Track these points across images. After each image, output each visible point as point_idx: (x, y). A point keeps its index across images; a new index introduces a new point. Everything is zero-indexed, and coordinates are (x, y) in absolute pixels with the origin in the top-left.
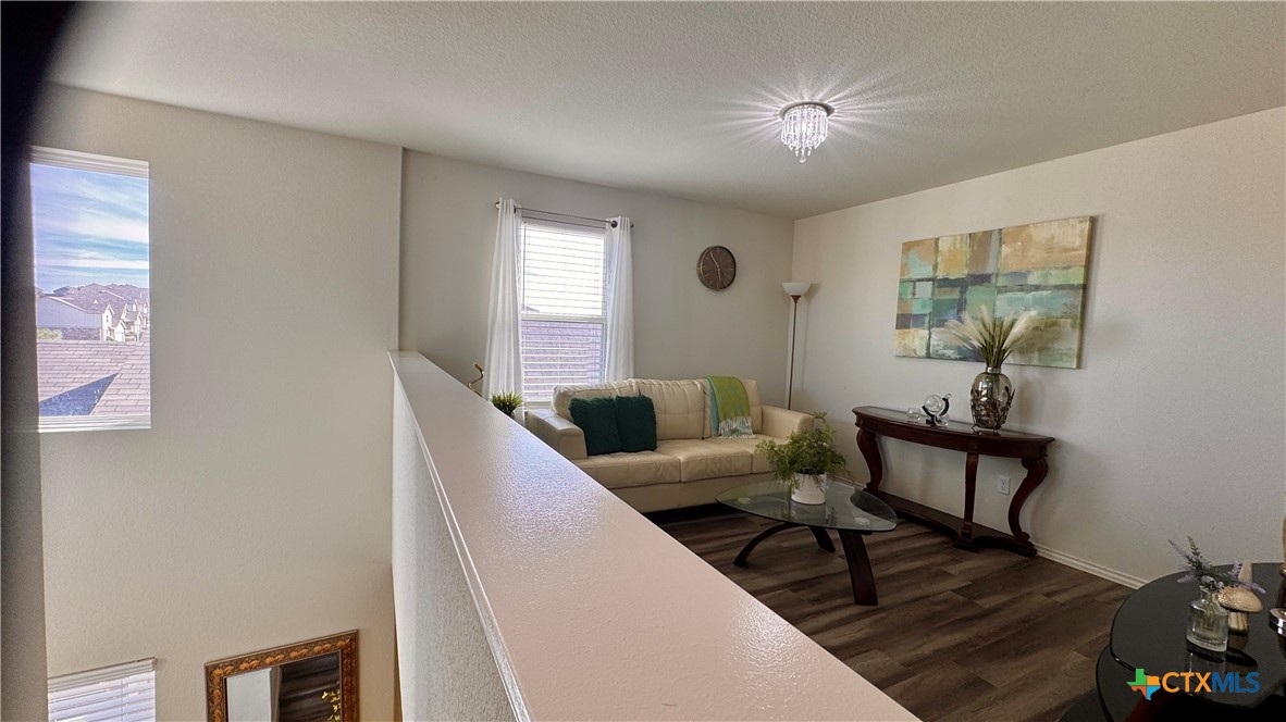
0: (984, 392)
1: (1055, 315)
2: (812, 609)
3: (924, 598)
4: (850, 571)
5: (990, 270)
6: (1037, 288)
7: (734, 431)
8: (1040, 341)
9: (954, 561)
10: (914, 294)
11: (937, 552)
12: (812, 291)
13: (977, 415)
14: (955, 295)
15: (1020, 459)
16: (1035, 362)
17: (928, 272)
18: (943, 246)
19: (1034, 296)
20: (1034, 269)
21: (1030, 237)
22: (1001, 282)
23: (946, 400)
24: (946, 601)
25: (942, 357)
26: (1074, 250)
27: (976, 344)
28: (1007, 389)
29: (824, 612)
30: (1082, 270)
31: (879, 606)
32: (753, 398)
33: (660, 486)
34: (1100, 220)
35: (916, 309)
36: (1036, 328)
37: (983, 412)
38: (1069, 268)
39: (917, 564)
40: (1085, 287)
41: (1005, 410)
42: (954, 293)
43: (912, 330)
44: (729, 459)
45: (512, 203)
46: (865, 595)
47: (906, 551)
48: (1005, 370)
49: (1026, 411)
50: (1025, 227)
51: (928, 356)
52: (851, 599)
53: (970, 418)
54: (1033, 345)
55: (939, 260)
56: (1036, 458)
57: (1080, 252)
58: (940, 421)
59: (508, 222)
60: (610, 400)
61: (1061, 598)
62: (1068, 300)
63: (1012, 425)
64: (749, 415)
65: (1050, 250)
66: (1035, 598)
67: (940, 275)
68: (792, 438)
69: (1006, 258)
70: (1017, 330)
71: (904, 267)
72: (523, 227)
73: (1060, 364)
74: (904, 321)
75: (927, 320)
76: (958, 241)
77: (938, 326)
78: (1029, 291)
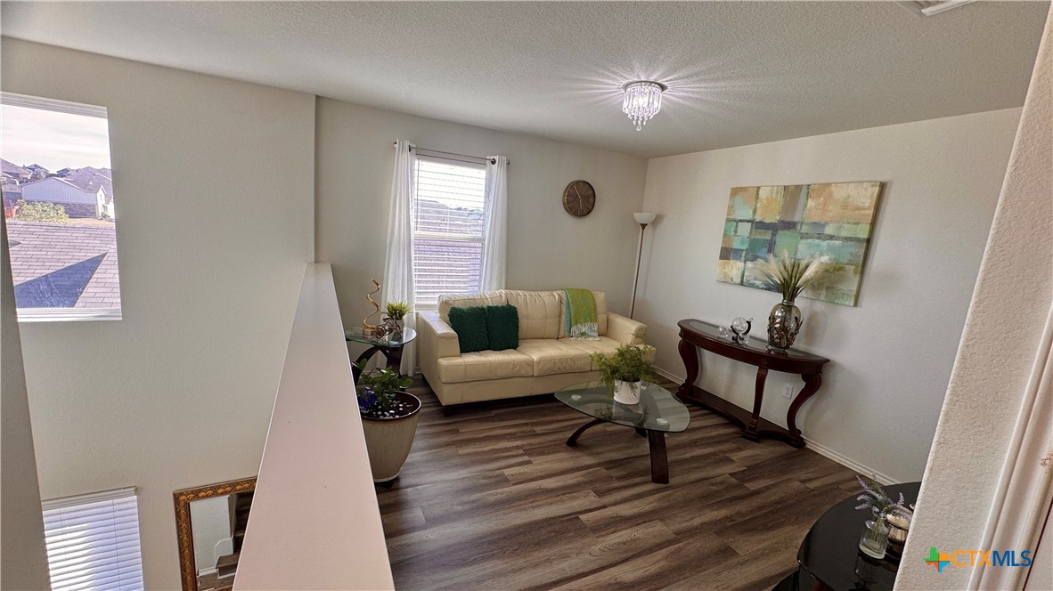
0: (778, 320)
1: (843, 261)
2: (616, 484)
3: (705, 479)
4: (651, 454)
5: (797, 219)
6: (831, 237)
7: (583, 334)
8: (828, 282)
9: (739, 449)
10: (736, 232)
11: (727, 441)
12: (657, 220)
13: (771, 337)
14: (768, 236)
15: (801, 375)
16: (822, 298)
17: (748, 215)
18: (763, 194)
19: (828, 244)
20: (832, 222)
21: (831, 194)
22: (805, 229)
23: (749, 323)
24: (722, 483)
25: (752, 286)
26: (865, 209)
27: (779, 282)
28: (796, 319)
29: (625, 487)
30: (869, 227)
31: (669, 485)
32: (601, 307)
33: (515, 379)
34: (889, 184)
35: (736, 245)
36: (827, 271)
37: (776, 336)
38: (858, 224)
39: (708, 450)
40: (869, 241)
41: (793, 335)
42: (767, 235)
43: (731, 262)
44: (574, 359)
45: (407, 143)
46: (660, 476)
47: (702, 439)
48: (798, 302)
49: (811, 336)
50: (828, 185)
51: (742, 284)
52: (649, 478)
53: (766, 336)
54: (823, 284)
55: (758, 205)
56: (813, 373)
57: (867, 211)
58: (742, 339)
59: (404, 158)
60: (482, 309)
61: (812, 485)
62: (853, 250)
63: (799, 344)
64: (596, 321)
65: (845, 207)
66: (793, 484)
67: (758, 218)
68: (619, 350)
69: (811, 209)
70: (809, 273)
71: (731, 208)
72: (417, 162)
73: (841, 301)
74: (726, 254)
75: (744, 253)
76: (775, 191)
77: (752, 261)
78: (825, 240)
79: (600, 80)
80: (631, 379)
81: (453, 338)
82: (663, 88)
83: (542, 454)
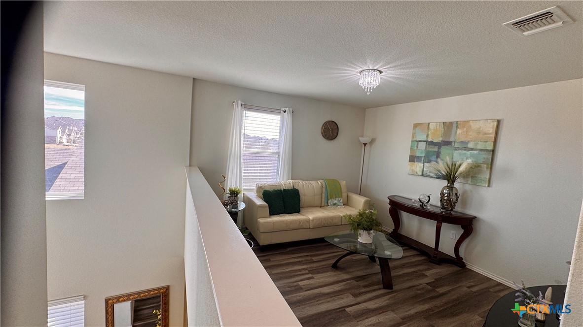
0: (446, 195)
1: (479, 162)
2: (364, 290)
3: (413, 287)
4: (382, 272)
5: (452, 139)
6: (472, 149)
7: (335, 204)
8: (472, 174)
9: (428, 269)
10: (417, 147)
11: (421, 264)
12: (372, 141)
13: (442, 204)
14: (436, 149)
15: (460, 226)
16: (470, 182)
17: (424, 138)
18: (432, 126)
19: (471, 153)
20: (472, 141)
21: (470, 126)
22: (456, 145)
23: (429, 197)
24: (423, 289)
25: (429, 176)
26: (490, 134)
27: (444, 174)
28: (456, 194)
29: (369, 292)
30: (492, 144)
31: (393, 290)
32: (344, 189)
33: (300, 230)
34: (501, 122)
35: (418, 154)
36: (471, 168)
37: (445, 204)
38: (487, 142)
39: (412, 270)
40: (493, 151)
41: (455, 203)
42: (435, 148)
43: (416, 163)
44: (332, 218)
45: (240, 102)
46: (388, 285)
47: (408, 263)
48: (456, 185)
49: (464, 204)
50: (468, 121)
51: (423, 175)
52: (381, 286)
53: (439, 204)
54: (469, 175)
55: (429, 133)
56: (468, 225)
57: (491, 135)
58: (426, 206)
59: (238, 110)
60: (280, 191)
61: (474, 289)
62: (485, 156)
63: (458, 208)
64: (342, 197)
65: (479, 133)
66: (463, 288)
67: (430, 140)
68: (359, 213)
69: (459, 134)
70: (462, 169)
71: (414, 134)
72: (244, 112)
73: (481, 184)
74: (413, 159)
75: (423, 160)
76: (438, 125)
77: (427, 162)
78: (468, 151)
79: (348, 69)
80: (368, 229)
81: (266, 207)
82: (381, 72)
83: (318, 273)
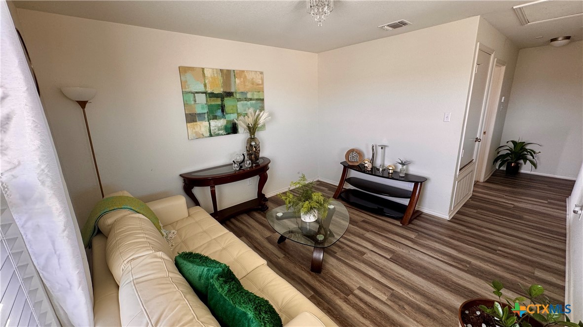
5: (233, 90)
17: (202, 89)
20: (249, 91)
22: (238, 96)
35: (199, 110)
38: (259, 92)
40: (264, 100)
42: (218, 101)
43: (198, 123)
50: (243, 71)
51: (211, 135)
55: (207, 82)
65: (253, 84)
67: (209, 91)
69: (238, 84)
75: (206, 116)
76: (215, 72)
77: (213, 119)
78: (248, 101)
